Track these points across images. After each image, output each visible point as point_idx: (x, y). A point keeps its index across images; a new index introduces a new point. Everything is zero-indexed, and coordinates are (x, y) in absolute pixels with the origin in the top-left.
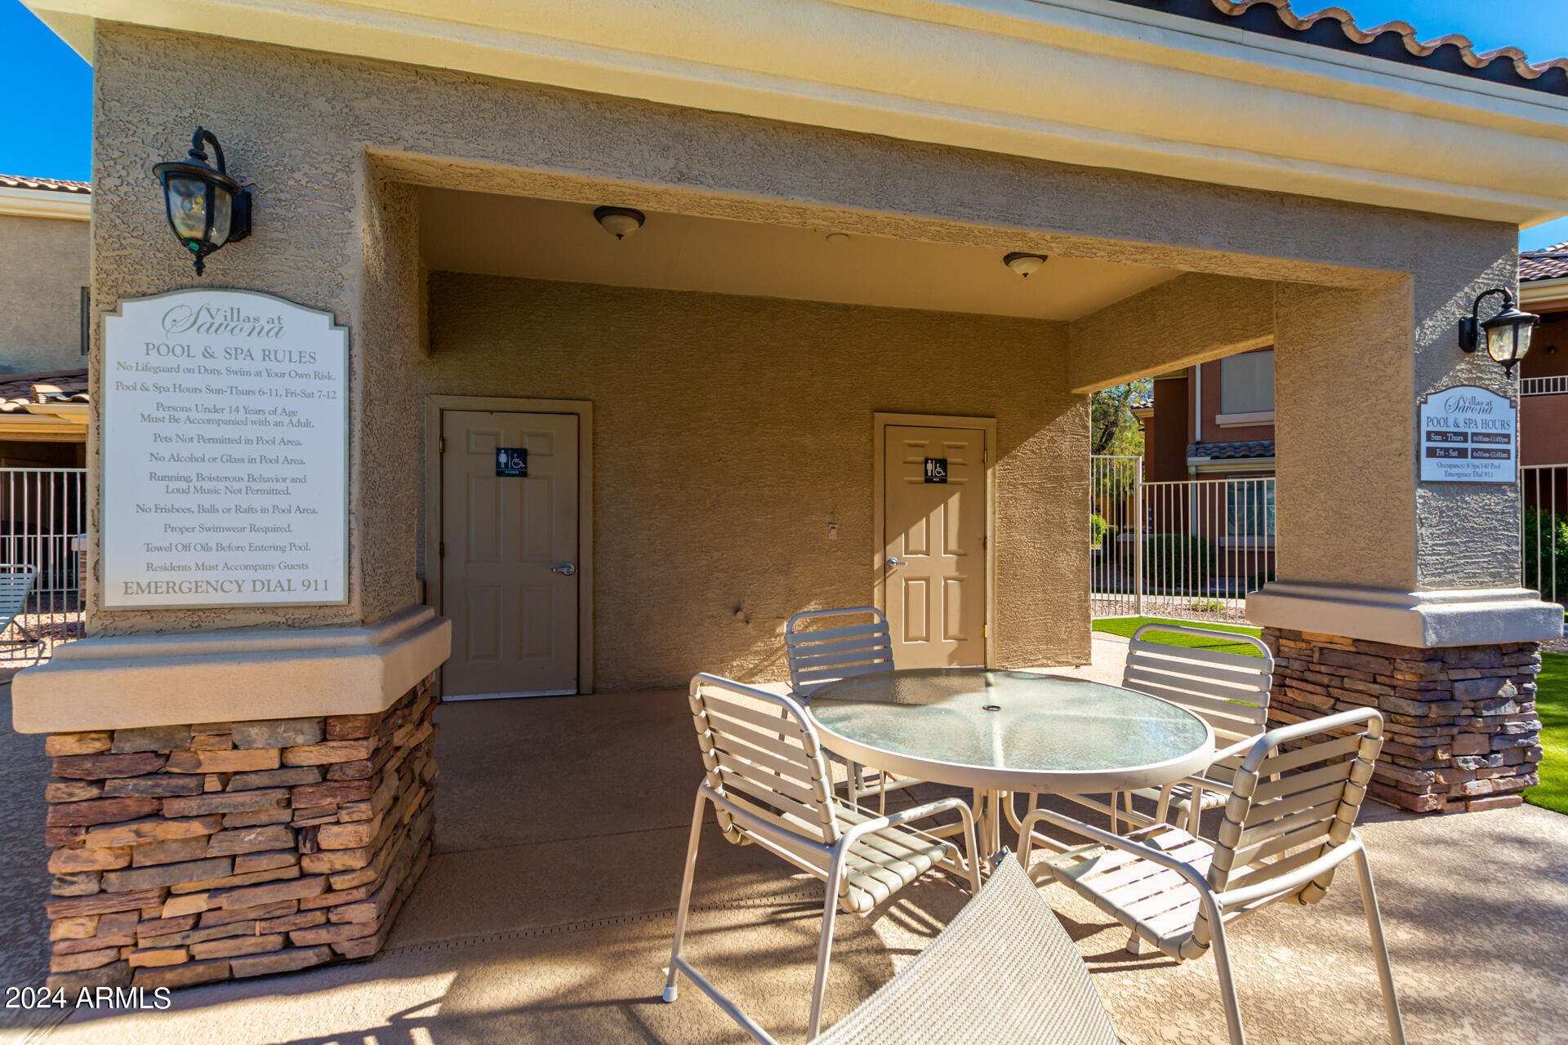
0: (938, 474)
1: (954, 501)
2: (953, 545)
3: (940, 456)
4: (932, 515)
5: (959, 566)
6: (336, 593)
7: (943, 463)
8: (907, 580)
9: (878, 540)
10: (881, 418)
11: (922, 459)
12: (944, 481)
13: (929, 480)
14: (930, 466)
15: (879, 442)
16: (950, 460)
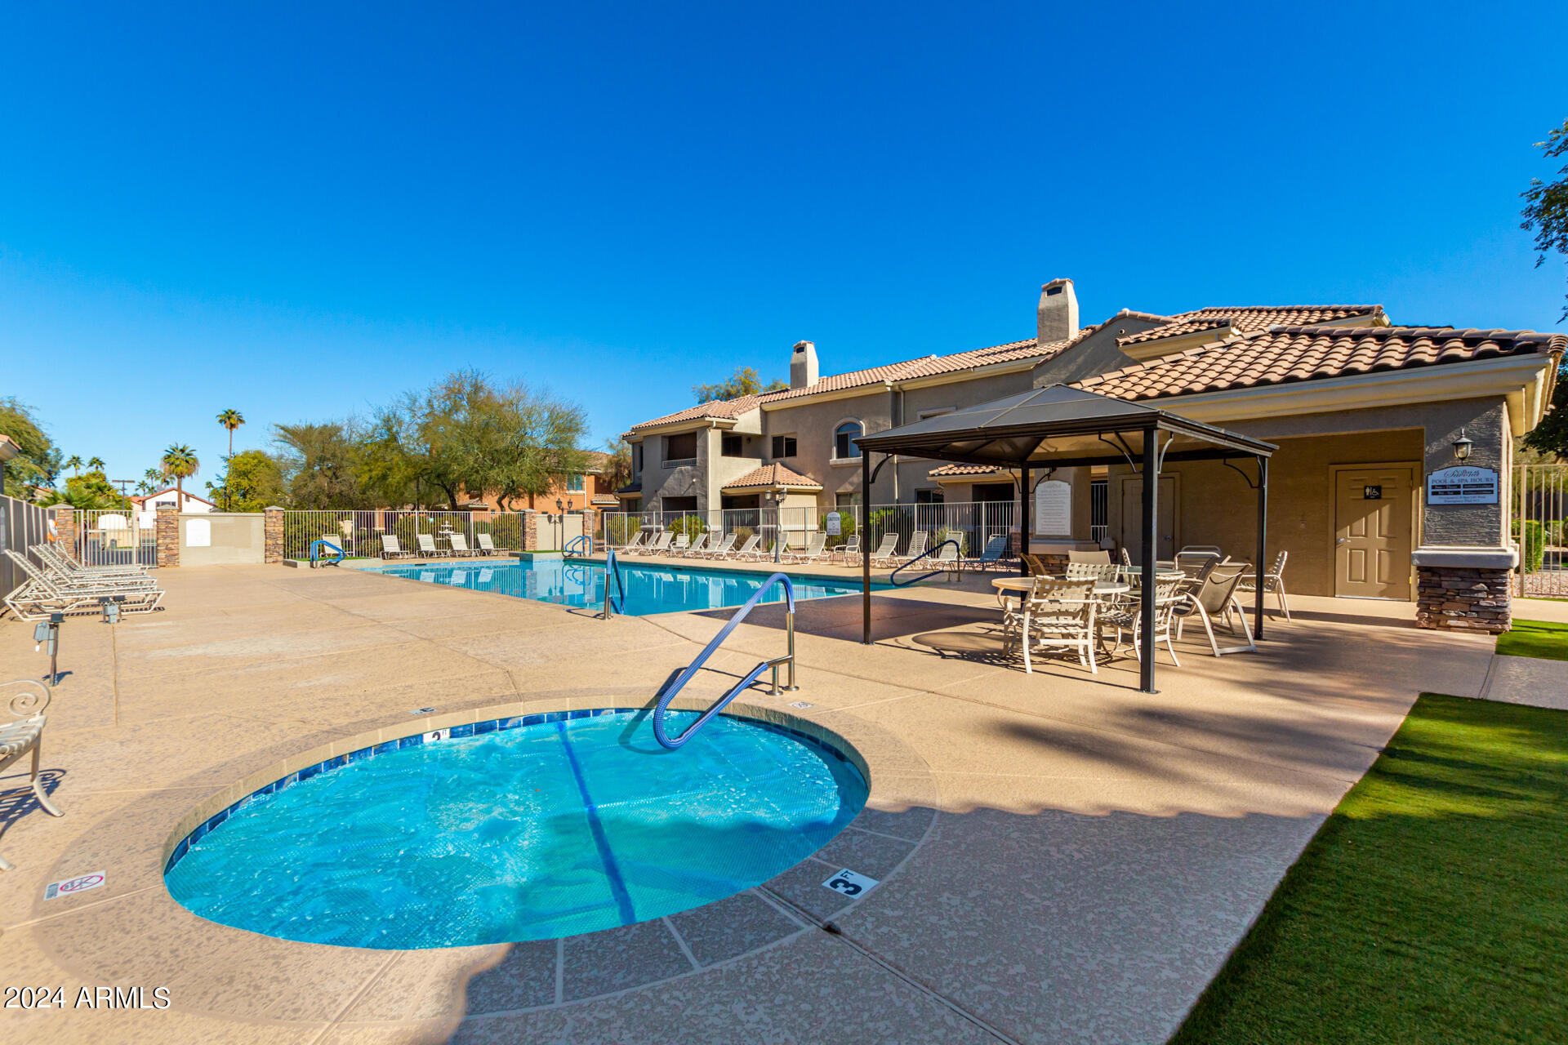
0: (1377, 494)
1: (1386, 510)
2: (1384, 532)
3: (1376, 484)
4: (1369, 516)
5: (1388, 544)
6: (1069, 533)
7: (1379, 489)
8: (1351, 550)
9: (1331, 529)
10: (1333, 468)
11: (1363, 487)
12: (1379, 497)
13: (1367, 497)
14: (1368, 490)
15: (1332, 479)
16: (1383, 486)
